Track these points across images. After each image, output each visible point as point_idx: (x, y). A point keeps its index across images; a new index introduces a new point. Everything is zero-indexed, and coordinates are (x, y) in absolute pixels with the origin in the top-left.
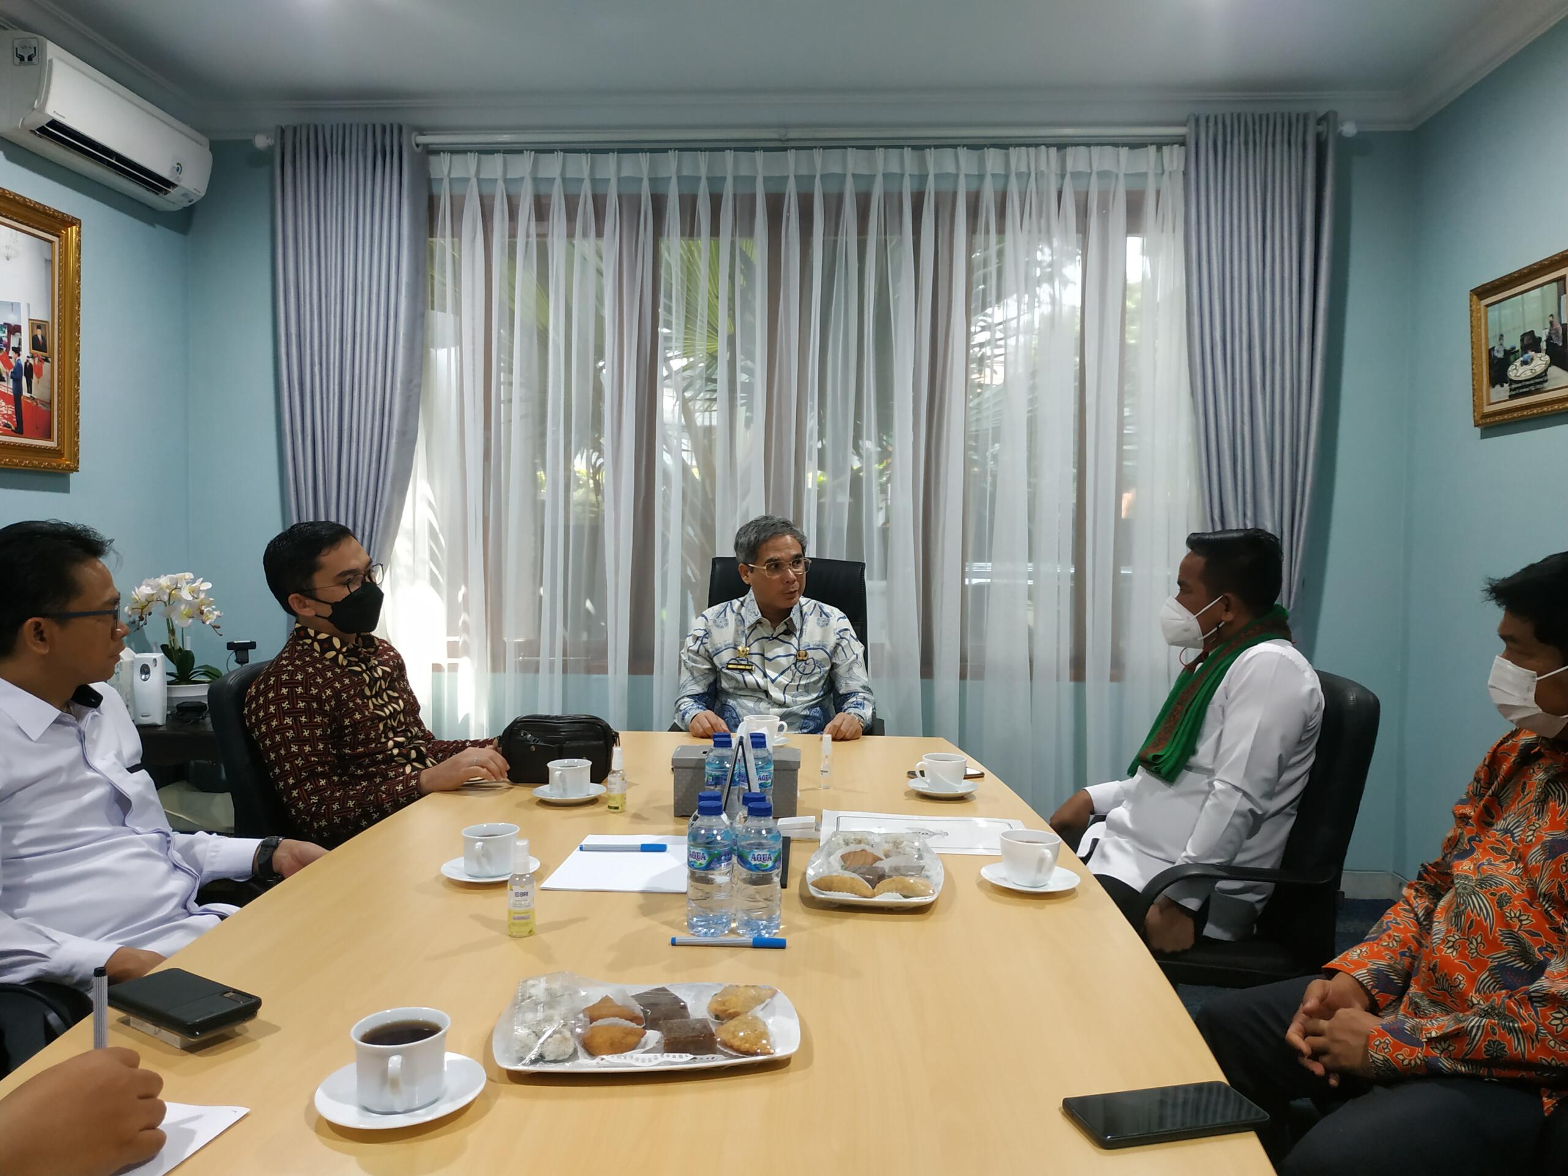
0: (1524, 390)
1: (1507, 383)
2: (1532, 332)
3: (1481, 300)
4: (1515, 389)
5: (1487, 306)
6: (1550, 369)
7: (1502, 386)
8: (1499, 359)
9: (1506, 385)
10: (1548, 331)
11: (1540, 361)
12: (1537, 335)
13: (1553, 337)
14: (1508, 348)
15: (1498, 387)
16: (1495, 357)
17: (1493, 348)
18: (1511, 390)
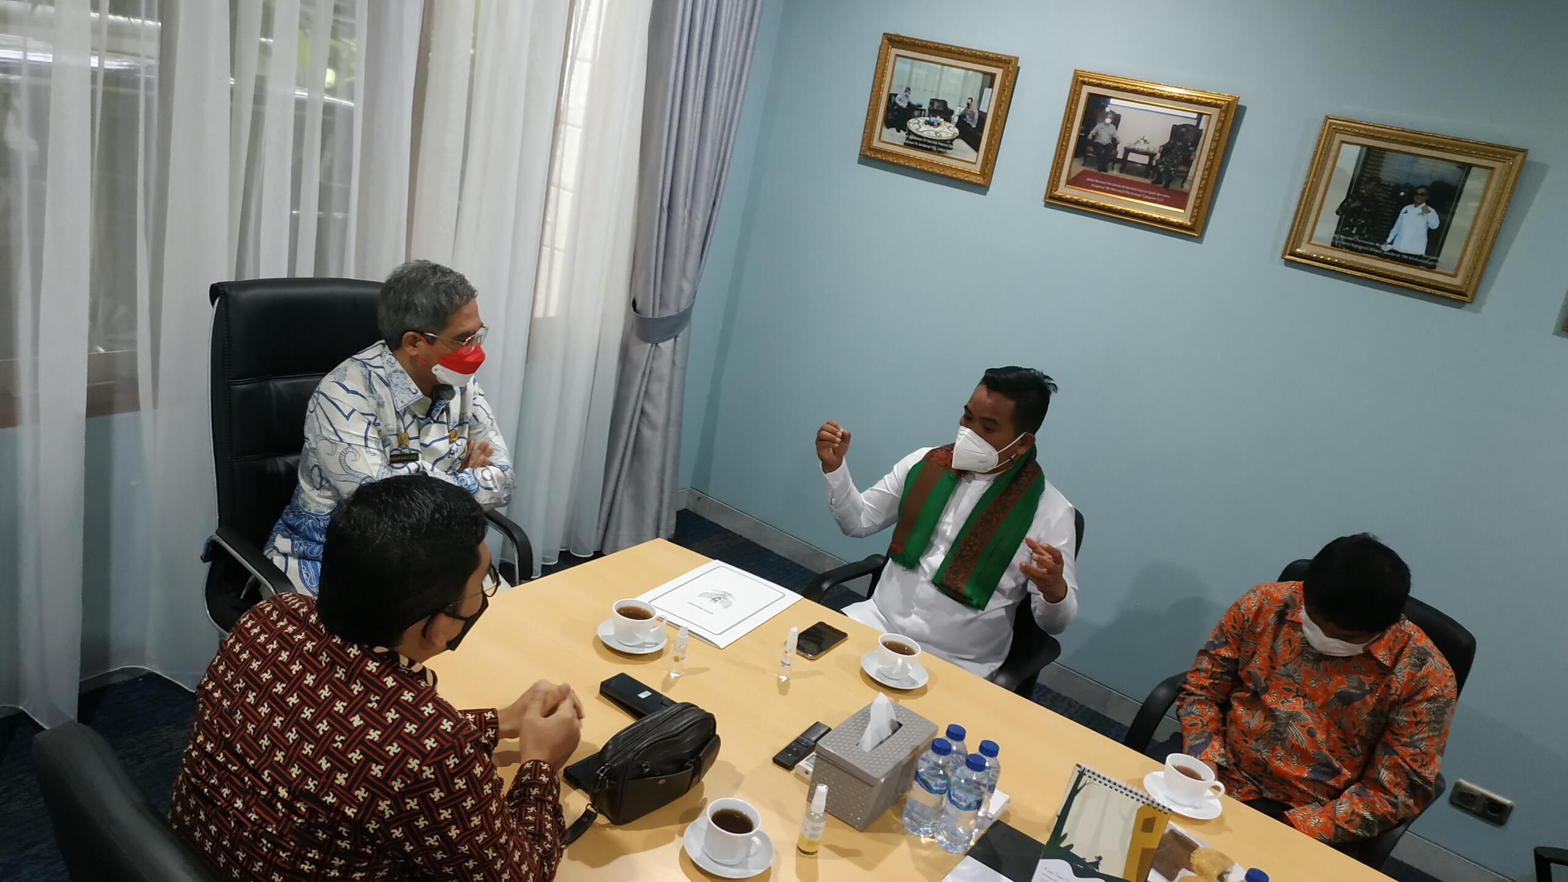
0: (925, 146)
1: (905, 131)
2: (944, 103)
3: (892, 47)
4: (913, 140)
5: (898, 55)
6: (956, 140)
7: (898, 131)
8: (901, 107)
9: (903, 133)
10: (962, 109)
11: (947, 130)
12: (950, 106)
13: (967, 117)
14: (914, 102)
15: (894, 130)
16: (895, 103)
17: (896, 95)
18: (908, 139)
